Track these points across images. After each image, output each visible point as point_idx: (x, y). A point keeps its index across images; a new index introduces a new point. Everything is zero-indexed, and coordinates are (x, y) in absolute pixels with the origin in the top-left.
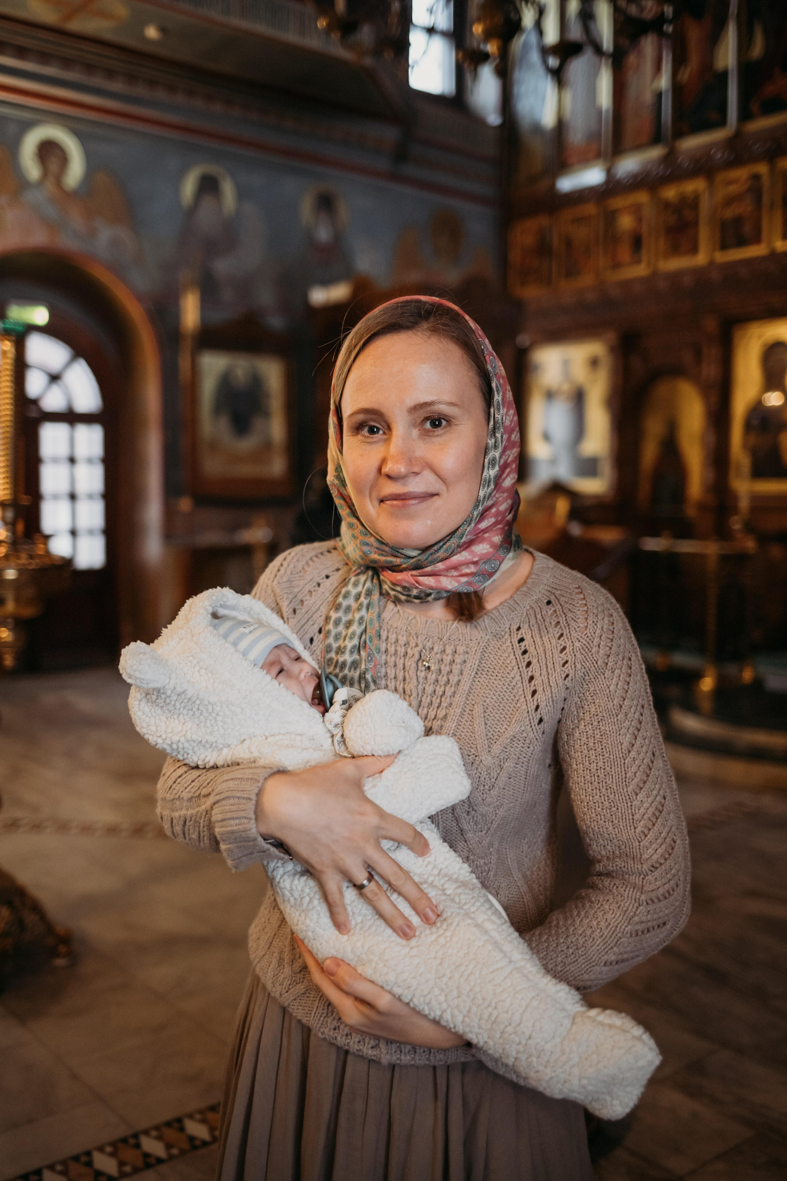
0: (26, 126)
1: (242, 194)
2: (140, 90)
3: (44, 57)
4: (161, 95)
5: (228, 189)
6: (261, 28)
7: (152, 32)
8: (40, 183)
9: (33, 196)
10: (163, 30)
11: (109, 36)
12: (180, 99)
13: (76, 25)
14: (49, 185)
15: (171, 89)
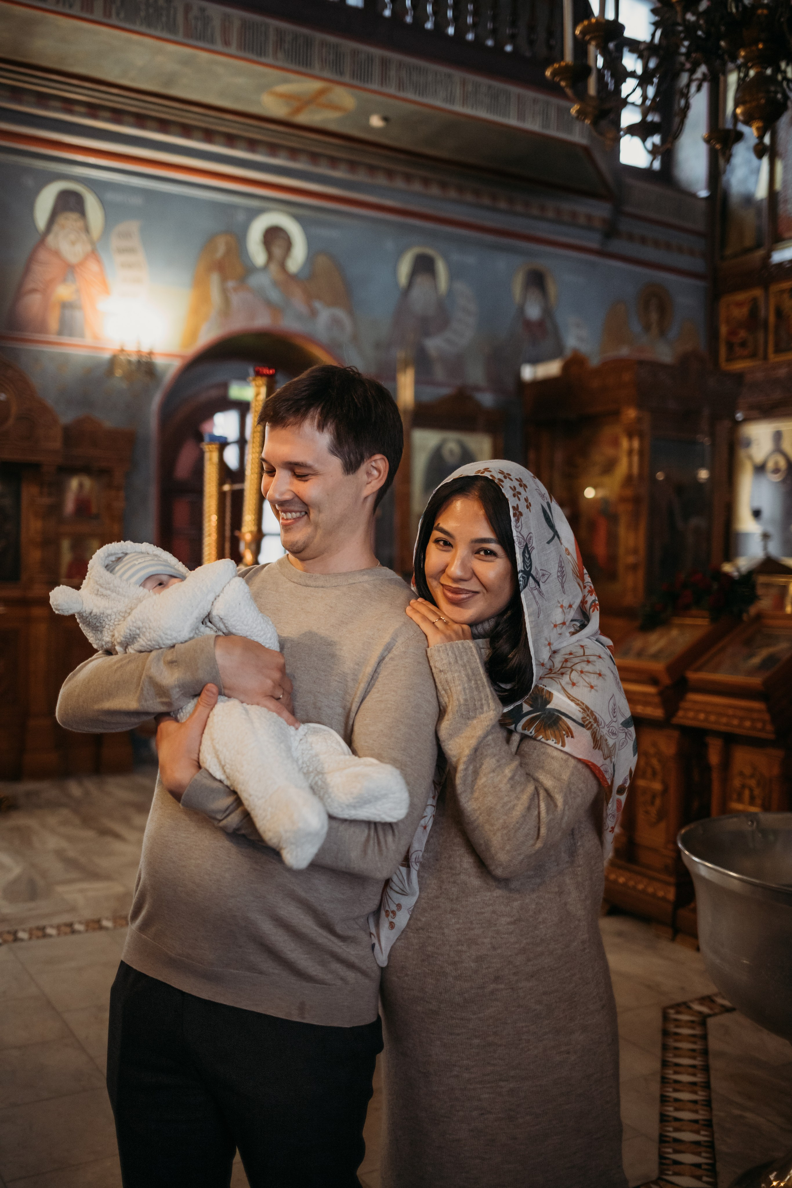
0: (254, 213)
1: (454, 275)
2: (361, 177)
3: (273, 149)
4: (381, 180)
5: (441, 268)
6: (482, 114)
7: (376, 121)
8: (266, 267)
9: (258, 280)
10: (385, 119)
11: (333, 127)
12: (399, 183)
13: (302, 118)
14: (274, 268)
15: (390, 174)
